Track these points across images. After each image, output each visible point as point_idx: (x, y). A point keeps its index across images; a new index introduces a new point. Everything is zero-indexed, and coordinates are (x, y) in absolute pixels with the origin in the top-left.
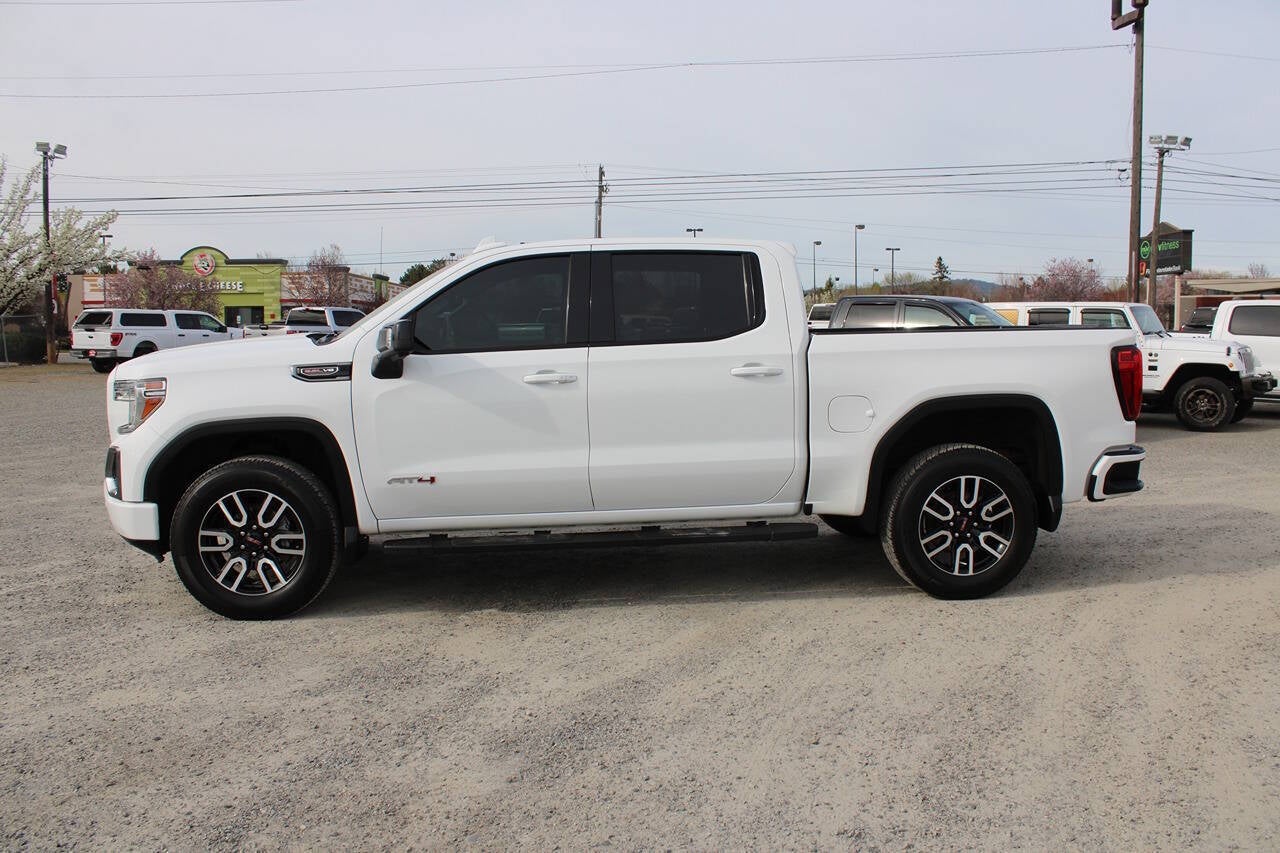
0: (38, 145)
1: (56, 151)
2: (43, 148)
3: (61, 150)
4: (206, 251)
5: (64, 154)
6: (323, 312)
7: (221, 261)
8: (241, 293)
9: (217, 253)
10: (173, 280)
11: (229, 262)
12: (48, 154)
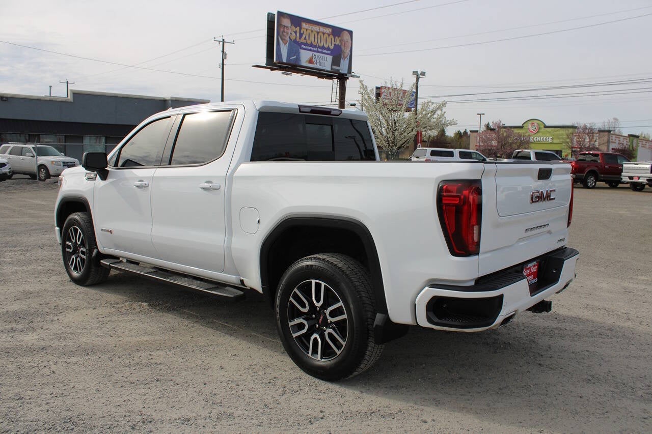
0: (414, 72)
1: (420, 74)
2: (415, 73)
3: (423, 74)
4: (535, 121)
5: (424, 75)
6: (530, 152)
7: (542, 126)
8: (551, 143)
9: (541, 122)
10: (508, 136)
11: (546, 127)
12: (418, 75)
